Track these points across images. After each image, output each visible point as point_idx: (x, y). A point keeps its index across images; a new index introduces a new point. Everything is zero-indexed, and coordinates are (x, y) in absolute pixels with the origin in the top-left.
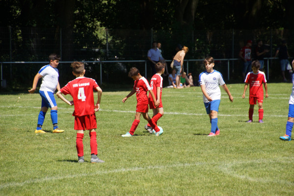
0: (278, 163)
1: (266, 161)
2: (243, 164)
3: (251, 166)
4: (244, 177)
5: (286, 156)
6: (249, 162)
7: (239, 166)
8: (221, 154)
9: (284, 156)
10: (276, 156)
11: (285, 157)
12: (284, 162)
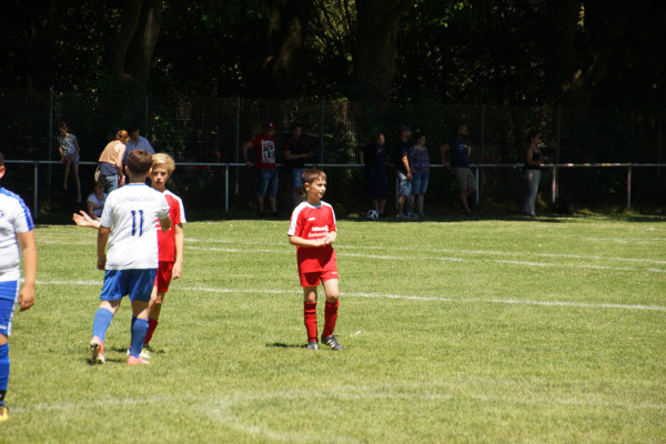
0: (332, 399)
1: (305, 394)
2: (255, 400)
3: (274, 405)
4: (257, 429)
5: (350, 383)
6: (269, 396)
7: (245, 404)
8: (206, 378)
9: (345, 383)
10: (328, 383)
11: (348, 386)
12: (345, 396)
